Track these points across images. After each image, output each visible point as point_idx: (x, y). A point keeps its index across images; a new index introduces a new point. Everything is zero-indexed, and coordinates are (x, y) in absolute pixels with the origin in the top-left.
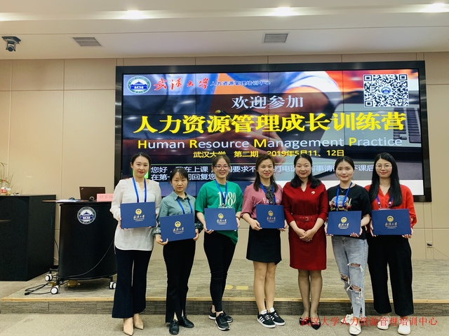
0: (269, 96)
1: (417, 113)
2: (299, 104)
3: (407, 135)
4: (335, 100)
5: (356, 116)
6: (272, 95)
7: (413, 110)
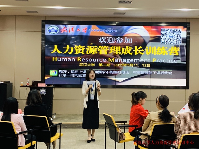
0: (116, 37)
1: (185, 48)
2: (130, 42)
3: (180, 58)
4: (147, 41)
5: (157, 48)
6: (117, 37)
7: (183, 46)
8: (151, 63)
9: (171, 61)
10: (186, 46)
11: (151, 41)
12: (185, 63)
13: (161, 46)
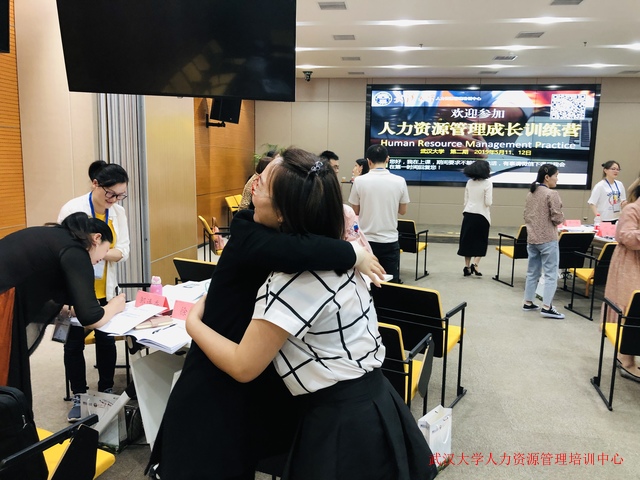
0: (479, 109)
1: (589, 125)
2: (501, 115)
3: (579, 141)
4: (528, 114)
5: (543, 126)
7: (587, 122)
8: (533, 149)
9: (565, 146)
10: (592, 123)
11: (534, 115)
12: (588, 149)
13: (551, 122)
